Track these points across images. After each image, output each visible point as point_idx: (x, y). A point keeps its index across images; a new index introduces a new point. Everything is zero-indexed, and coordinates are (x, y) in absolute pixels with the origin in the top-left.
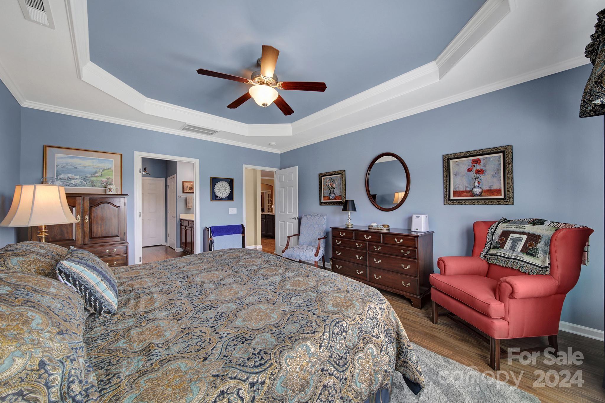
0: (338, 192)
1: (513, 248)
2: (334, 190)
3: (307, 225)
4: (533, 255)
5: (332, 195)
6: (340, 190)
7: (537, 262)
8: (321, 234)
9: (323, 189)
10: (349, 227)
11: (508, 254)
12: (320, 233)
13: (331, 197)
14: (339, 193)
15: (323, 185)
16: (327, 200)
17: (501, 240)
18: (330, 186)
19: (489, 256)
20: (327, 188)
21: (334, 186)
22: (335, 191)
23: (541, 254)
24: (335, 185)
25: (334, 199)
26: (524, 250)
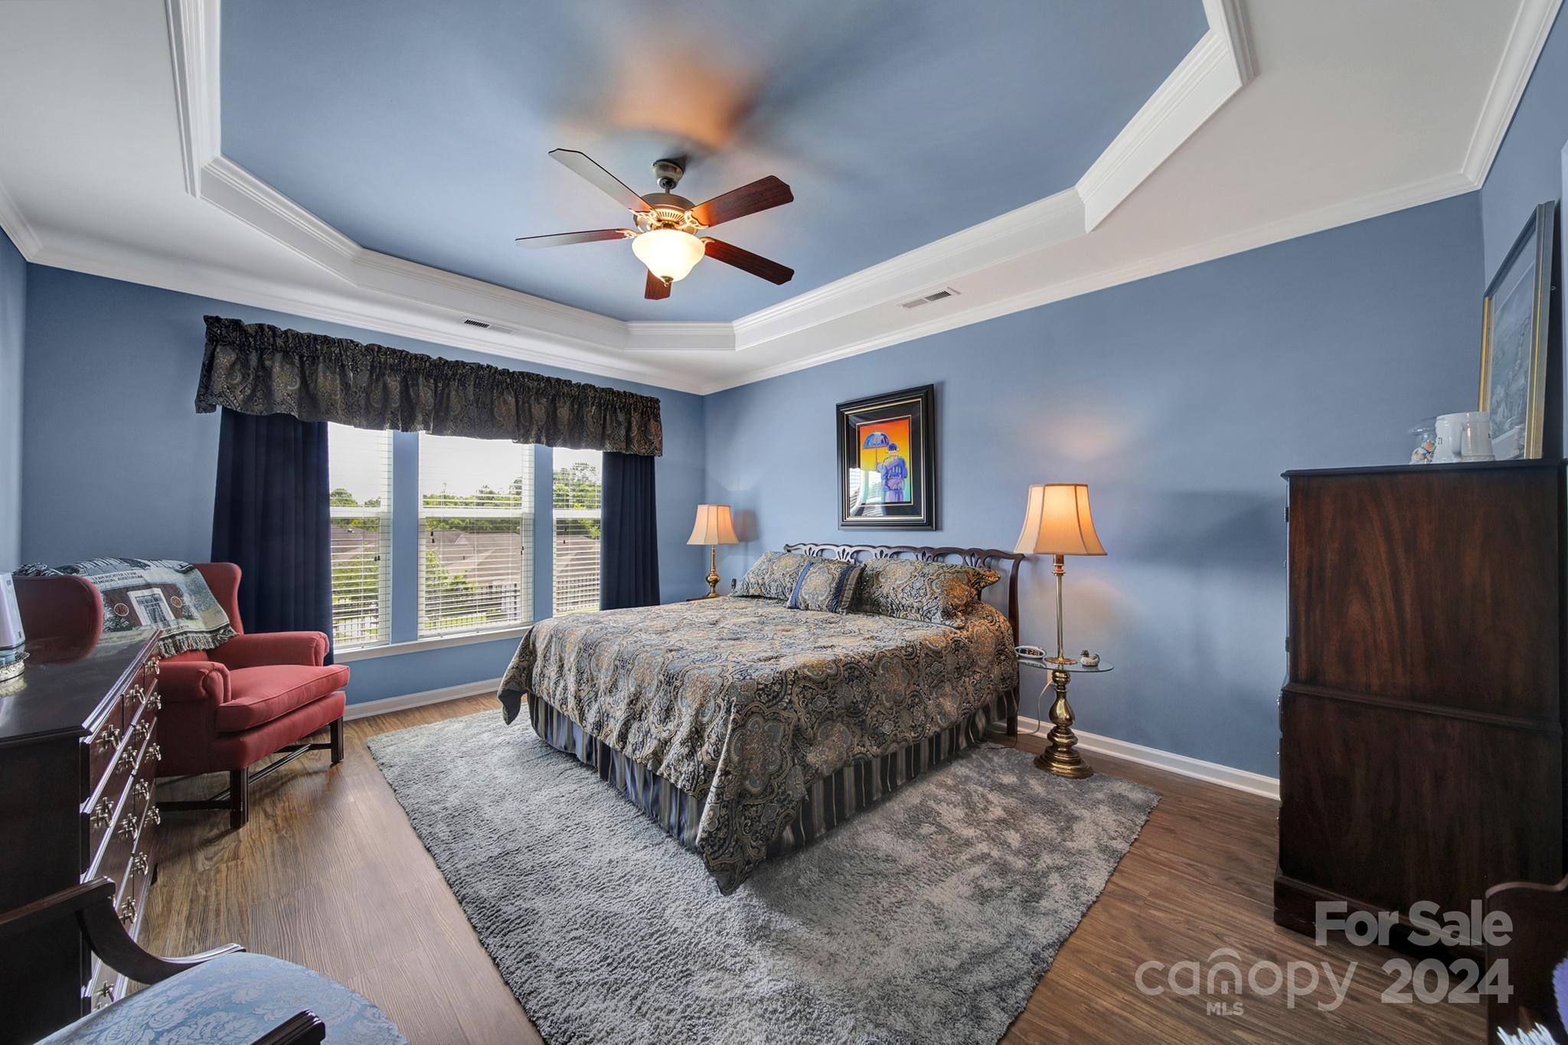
1: (157, 616)
7: (201, 626)
17: (121, 610)
23: (196, 612)
26: (176, 614)
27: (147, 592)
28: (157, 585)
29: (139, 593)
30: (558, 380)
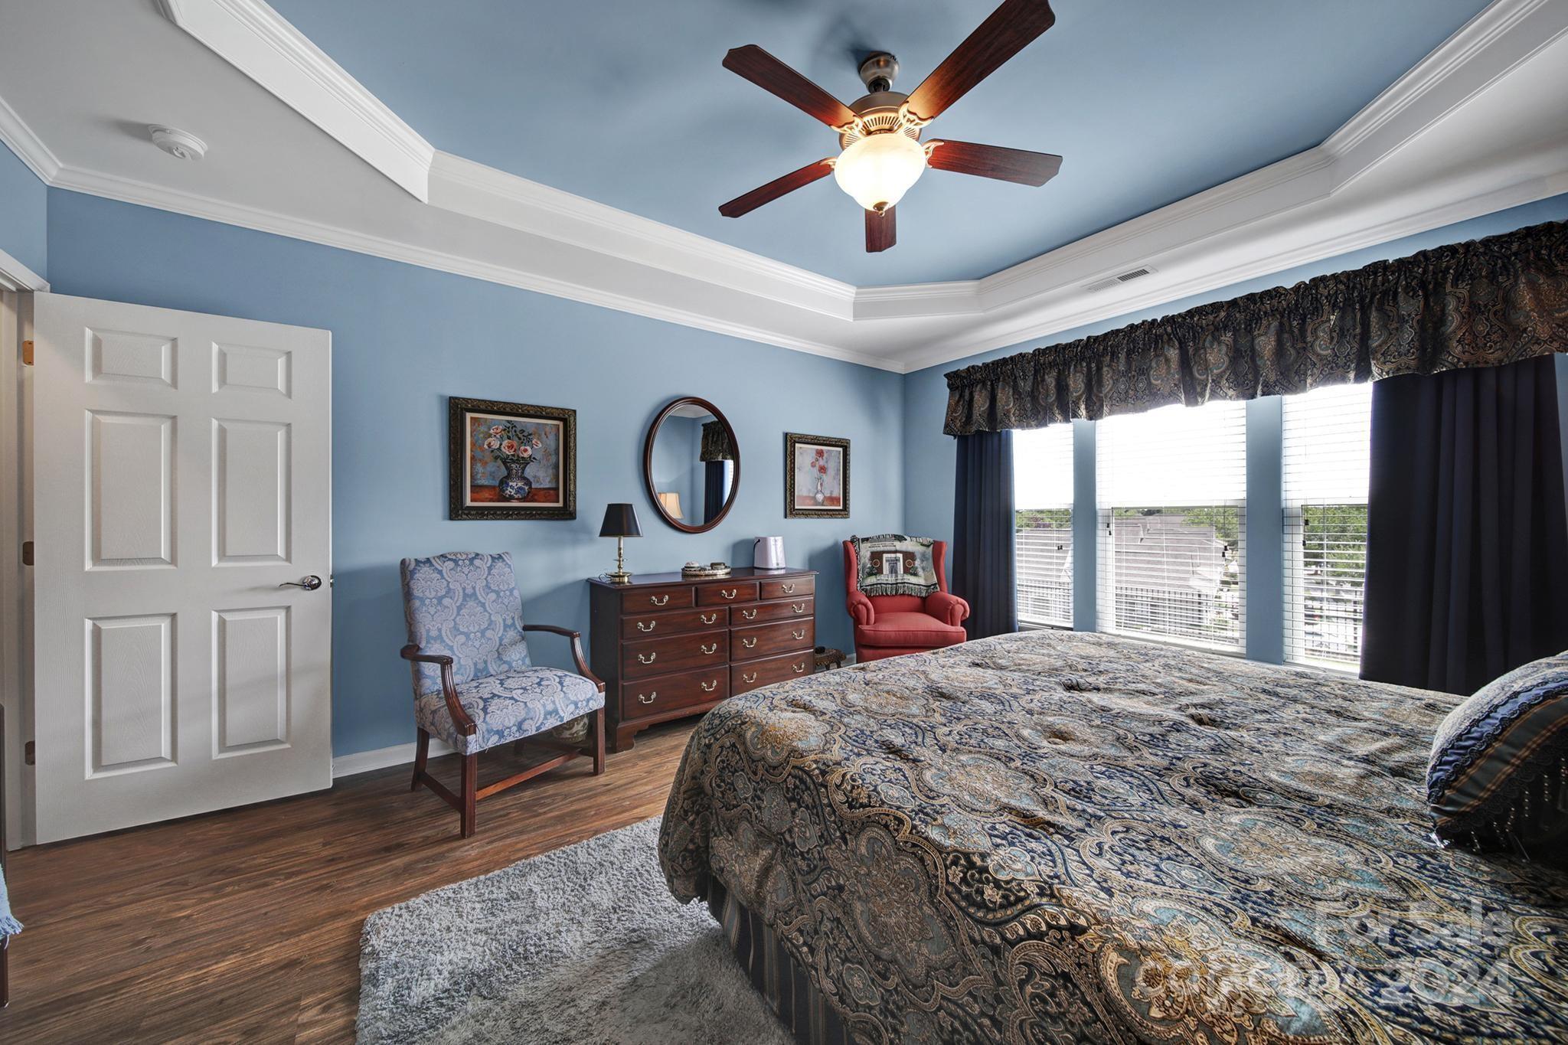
0: (541, 474)
1: (893, 570)
2: (523, 469)
3: (446, 601)
4: (915, 574)
5: (515, 484)
6: (551, 472)
7: (921, 581)
8: (513, 624)
9: (473, 458)
10: (623, 583)
11: (891, 579)
12: (509, 622)
13: (509, 491)
14: (548, 479)
15: (473, 444)
16: (491, 500)
17: (876, 564)
18: (510, 452)
19: (869, 588)
20: (488, 457)
21: (526, 455)
22: (530, 471)
23: (920, 572)
24: (530, 452)
25: (524, 499)
26: (906, 571)
27: (893, 555)
28: (900, 552)
29: (889, 555)
30: (1251, 297)
